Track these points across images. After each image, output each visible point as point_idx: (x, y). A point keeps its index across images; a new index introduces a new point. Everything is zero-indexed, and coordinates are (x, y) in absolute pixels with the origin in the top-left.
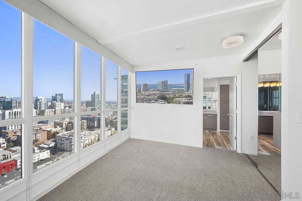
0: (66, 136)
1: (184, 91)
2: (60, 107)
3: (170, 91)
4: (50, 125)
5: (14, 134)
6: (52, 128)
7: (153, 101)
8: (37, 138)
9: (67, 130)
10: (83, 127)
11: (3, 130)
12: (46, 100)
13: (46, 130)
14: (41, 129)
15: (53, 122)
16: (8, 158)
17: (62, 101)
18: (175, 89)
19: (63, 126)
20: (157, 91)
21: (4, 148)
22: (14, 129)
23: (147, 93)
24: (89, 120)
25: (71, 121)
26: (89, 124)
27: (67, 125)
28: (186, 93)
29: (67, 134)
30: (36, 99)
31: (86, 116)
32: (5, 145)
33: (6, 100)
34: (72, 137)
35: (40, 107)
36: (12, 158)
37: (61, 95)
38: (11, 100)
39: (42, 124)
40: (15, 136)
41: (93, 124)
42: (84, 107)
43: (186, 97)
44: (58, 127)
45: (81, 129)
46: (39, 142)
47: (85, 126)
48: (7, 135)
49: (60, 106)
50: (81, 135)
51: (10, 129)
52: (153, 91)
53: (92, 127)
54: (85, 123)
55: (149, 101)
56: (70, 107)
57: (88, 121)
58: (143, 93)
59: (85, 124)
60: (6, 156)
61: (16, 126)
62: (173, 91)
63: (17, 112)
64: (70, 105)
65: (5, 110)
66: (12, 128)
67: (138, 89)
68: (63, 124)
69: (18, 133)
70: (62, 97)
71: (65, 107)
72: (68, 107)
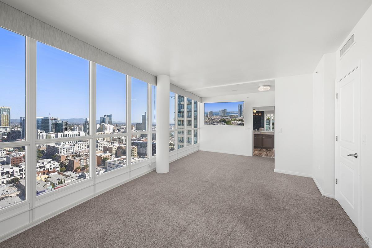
0: (117, 163)
3: (228, 116)
4: (99, 149)
5: (66, 158)
6: (101, 153)
7: (216, 123)
8: (87, 164)
9: (117, 156)
10: (133, 153)
11: (56, 154)
13: (96, 156)
15: (102, 147)
16: (62, 183)
17: (110, 123)
18: (232, 115)
19: (113, 151)
20: (219, 116)
21: (58, 172)
22: (65, 153)
23: (212, 118)
24: (139, 145)
25: (121, 146)
26: (140, 150)
27: (117, 150)
28: (239, 117)
29: (117, 160)
30: (85, 121)
31: (137, 141)
32: (59, 169)
33: (58, 122)
34: (122, 165)
36: (66, 183)
37: (110, 116)
38: (63, 122)
40: (67, 160)
41: (144, 150)
42: (134, 131)
43: (239, 120)
44: (108, 152)
45: (132, 156)
46: (89, 168)
47: (136, 153)
48: (60, 159)
49: (109, 129)
50: (132, 162)
51: (62, 153)
52: (216, 116)
53: (143, 153)
54: (136, 148)
55: (214, 123)
56: (119, 129)
57: (139, 147)
58: (209, 117)
59: (136, 150)
60: (61, 181)
61: (68, 150)
62: (230, 116)
63: (69, 135)
64: (119, 127)
65: (57, 132)
66: (64, 152)
67: (205, 115)
68: (113, 150)
69: (70, 158)
70: (111, 119)
71: (114, 130)
72: (117, 131)
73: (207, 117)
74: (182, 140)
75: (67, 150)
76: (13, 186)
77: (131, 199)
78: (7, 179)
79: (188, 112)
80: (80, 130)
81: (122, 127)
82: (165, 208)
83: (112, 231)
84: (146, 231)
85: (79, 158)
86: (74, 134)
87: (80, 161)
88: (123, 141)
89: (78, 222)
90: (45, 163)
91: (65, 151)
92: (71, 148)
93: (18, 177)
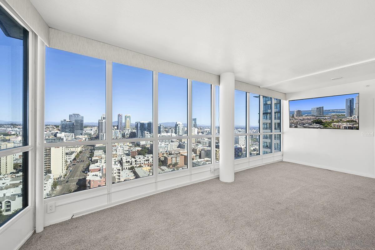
1: (345, 116)
2: (194, 133)
3: (327, 116)
5: (162, 155)
7: (307, 125)
8: (177, 162)
9: (200, 157)
12: (183, 126)
13: (183, 155)
14: (179, 153)
17: (195, 126)
18: (333, 114)
19: (197, 153)
20: (311, 116)
22: (162, 151)
23: (301, 118)
25: (204, 148)
27: (200, 152)
28: (348, 117)
29: (201, 161)
30: (176, 124)
35: (179, 132)
37: (195, 120)
38: (160, 125)
39: (181, 148)
43: (348, 122)
44: (193, 153)
46: (178, 165)
49: (194, 131)
51: (160, 151)
52: (306, 116)
55: (303, 125)
56: (202, 132)
58: (296, 118)
62: (330, 116)
63: (164, 136)
64: (202, 130)
67: (291, 114)
68: (197, 151)
69: (165, 155)
70: (195, 122)
71: (198, 133)
72: (200, 134)
73: (293, 117)
74: (269, 146)
75: (163, 148)
76: (132, 172)
77: (184, 203)
78: (129, 166)
79: (277, 113)
80: (172, 132)
81: (206, 130)
82: (213, 223)
83: (156, 231)
84: (185, 243)
85: (171, 156)
86: (168, 135)
87: (172, 158)
88: (206, 143)
89: (136, 213)
90: (149, 158)
91: (162, 149)
92: (166, 147)
93: (135, 166)
